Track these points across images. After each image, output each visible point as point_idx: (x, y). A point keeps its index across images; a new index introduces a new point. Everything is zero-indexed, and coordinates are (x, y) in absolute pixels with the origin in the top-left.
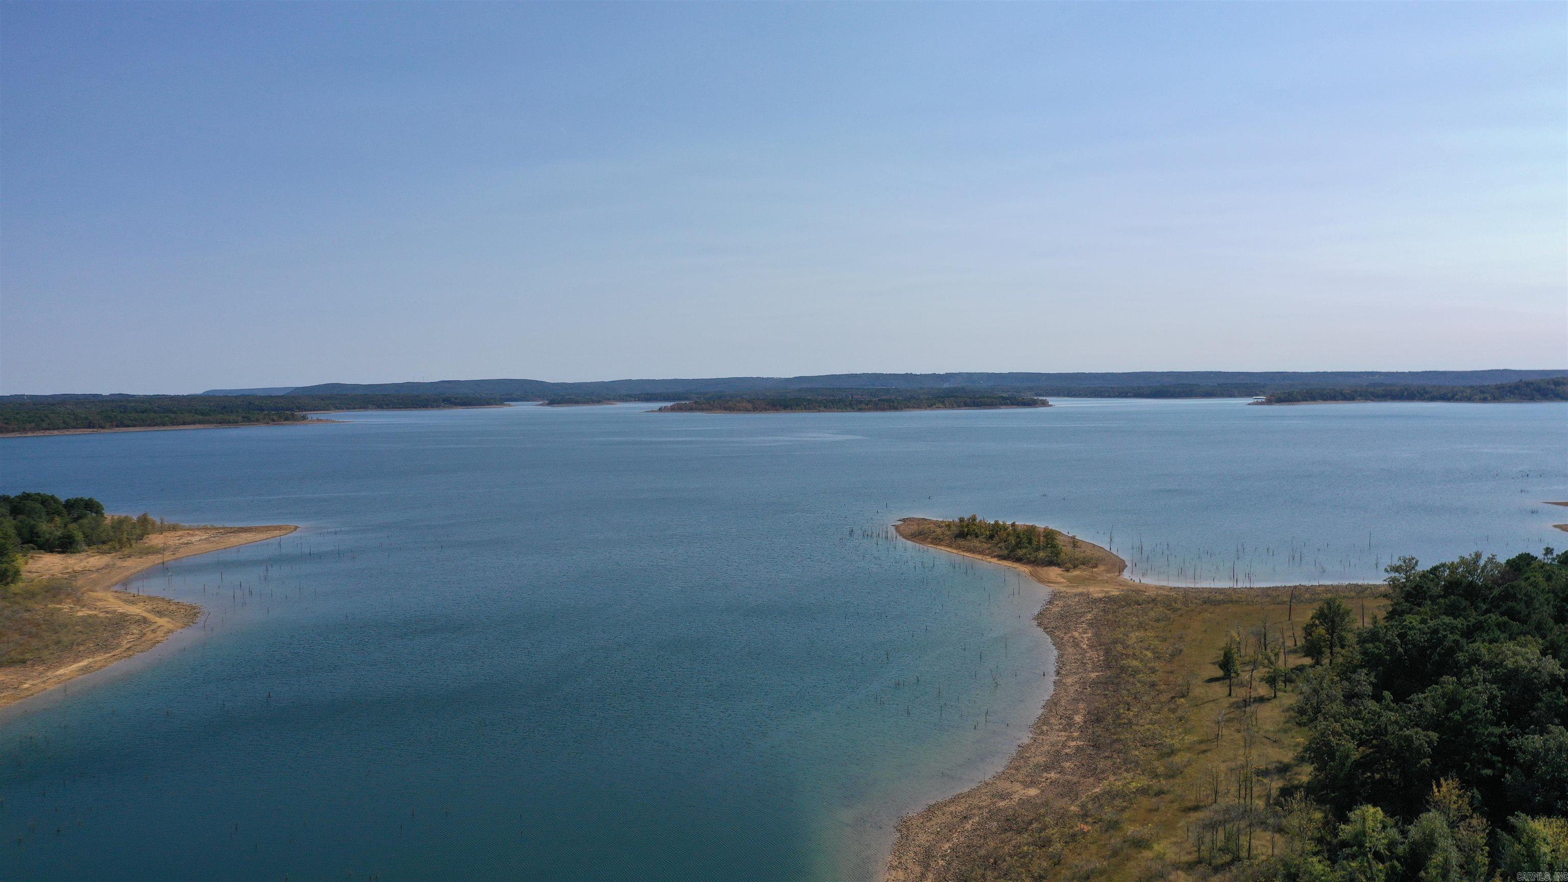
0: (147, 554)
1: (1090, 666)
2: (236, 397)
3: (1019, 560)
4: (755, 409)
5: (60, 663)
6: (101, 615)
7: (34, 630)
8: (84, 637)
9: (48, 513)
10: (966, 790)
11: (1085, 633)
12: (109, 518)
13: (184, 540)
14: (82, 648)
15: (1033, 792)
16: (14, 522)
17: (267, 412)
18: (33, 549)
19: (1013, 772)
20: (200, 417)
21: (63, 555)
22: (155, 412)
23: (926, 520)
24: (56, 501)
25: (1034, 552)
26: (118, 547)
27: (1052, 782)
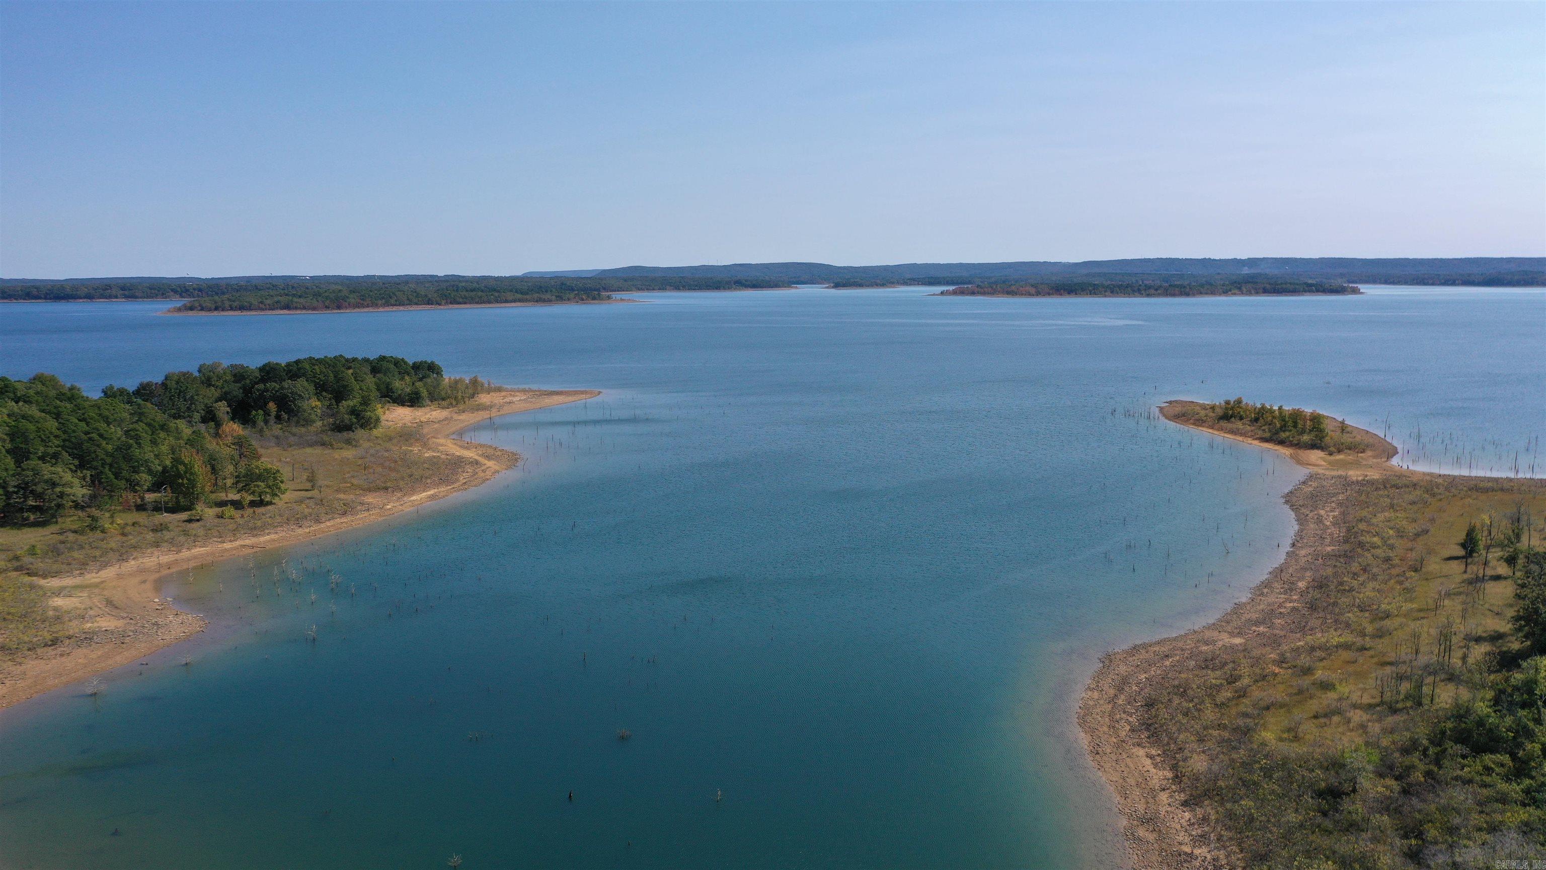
0: (477, 410)
1: (1328, 541)
2: (551, 278)
3: (1281, 443)
4: (1038, 294)
5: (413, 491)
6: (443, 456)
7: (393, 465)
8: (431, 472)
9: (400, 373)
10: (1174, 635)
11: (1332, 511)
12: (447, 380)
13: (507, 400)
14: (429, 481)
15: (1238, 641)
16: (374, 379)
17: (577, 292)
18: (389, 402)
19: (1224, 624)
20: (519, 296)
21: (412, 408)
22: (482, 291)
23: (1193, 402)
24: (405, 363)
25: (1298, 435)
26: (454, 403)
27: (1258, 634)
